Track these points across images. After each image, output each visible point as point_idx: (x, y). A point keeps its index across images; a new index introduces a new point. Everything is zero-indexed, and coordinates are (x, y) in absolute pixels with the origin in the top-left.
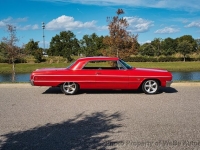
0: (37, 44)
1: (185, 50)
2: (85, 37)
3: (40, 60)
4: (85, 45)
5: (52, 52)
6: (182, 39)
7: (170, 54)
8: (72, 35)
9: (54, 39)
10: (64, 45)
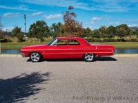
0: (20, 29)
1: (121, 34)
2: (54, 25)
3: (22, 40)
4: (53, 30)
5: (30, 35)
6: (120, 27)
7: (111, 37)
8: (44, 23)
9: (32, 26)
10: (39, 30)
